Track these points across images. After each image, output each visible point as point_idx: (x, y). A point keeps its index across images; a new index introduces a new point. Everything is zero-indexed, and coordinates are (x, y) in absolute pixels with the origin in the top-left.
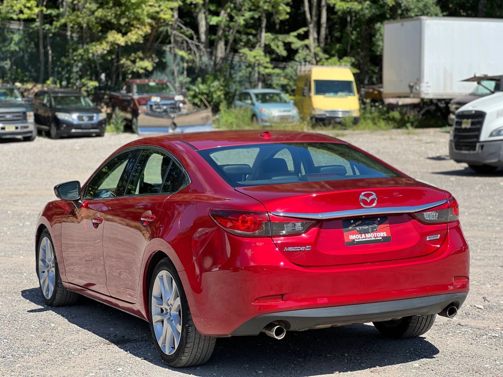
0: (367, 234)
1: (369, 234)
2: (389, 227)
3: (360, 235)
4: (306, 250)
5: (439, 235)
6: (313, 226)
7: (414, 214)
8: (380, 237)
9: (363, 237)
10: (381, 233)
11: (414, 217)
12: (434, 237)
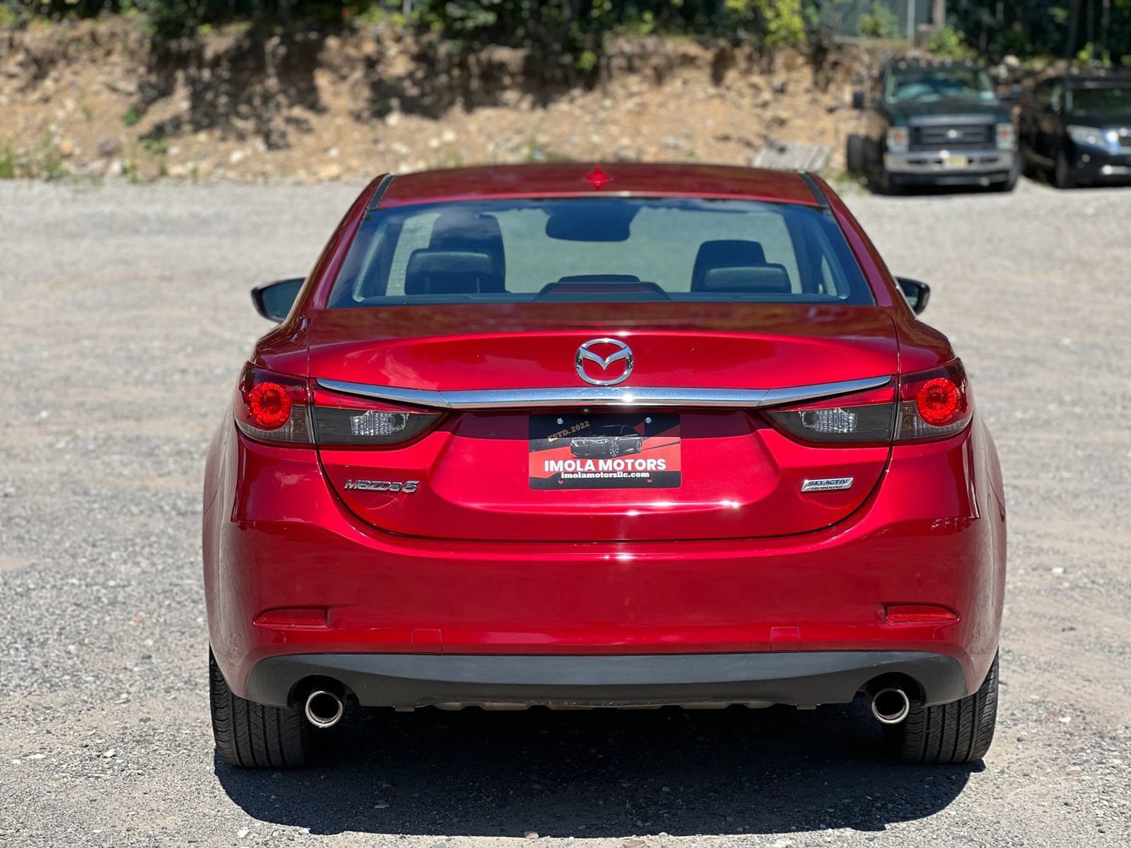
0: (601, 462)
1: (609, 461)
2: (679, 445)
3: (578, 462)
4: (405, 490)
5: (852, 479)
6: (436, 426)
7: (769, 412)
8: (645, 471)
9: (587, 468)
10: (649, 461)
11: (769, 420)
12: (828, 483)
